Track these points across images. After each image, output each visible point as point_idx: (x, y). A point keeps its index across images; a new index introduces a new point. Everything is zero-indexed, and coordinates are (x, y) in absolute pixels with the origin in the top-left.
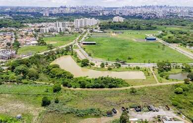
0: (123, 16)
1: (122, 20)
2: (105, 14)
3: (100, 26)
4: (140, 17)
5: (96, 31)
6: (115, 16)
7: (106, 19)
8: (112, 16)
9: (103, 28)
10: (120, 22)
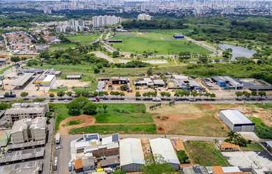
0: (151, 14)
1: (148, 18)
2: (126, 11)
3: (122, 25)
4: (172, 15)
5: (118, 30)
6: (139, 13)
7: (128, 18)
8: (135, 14)
9: (127, 26)
10: (146, 20)
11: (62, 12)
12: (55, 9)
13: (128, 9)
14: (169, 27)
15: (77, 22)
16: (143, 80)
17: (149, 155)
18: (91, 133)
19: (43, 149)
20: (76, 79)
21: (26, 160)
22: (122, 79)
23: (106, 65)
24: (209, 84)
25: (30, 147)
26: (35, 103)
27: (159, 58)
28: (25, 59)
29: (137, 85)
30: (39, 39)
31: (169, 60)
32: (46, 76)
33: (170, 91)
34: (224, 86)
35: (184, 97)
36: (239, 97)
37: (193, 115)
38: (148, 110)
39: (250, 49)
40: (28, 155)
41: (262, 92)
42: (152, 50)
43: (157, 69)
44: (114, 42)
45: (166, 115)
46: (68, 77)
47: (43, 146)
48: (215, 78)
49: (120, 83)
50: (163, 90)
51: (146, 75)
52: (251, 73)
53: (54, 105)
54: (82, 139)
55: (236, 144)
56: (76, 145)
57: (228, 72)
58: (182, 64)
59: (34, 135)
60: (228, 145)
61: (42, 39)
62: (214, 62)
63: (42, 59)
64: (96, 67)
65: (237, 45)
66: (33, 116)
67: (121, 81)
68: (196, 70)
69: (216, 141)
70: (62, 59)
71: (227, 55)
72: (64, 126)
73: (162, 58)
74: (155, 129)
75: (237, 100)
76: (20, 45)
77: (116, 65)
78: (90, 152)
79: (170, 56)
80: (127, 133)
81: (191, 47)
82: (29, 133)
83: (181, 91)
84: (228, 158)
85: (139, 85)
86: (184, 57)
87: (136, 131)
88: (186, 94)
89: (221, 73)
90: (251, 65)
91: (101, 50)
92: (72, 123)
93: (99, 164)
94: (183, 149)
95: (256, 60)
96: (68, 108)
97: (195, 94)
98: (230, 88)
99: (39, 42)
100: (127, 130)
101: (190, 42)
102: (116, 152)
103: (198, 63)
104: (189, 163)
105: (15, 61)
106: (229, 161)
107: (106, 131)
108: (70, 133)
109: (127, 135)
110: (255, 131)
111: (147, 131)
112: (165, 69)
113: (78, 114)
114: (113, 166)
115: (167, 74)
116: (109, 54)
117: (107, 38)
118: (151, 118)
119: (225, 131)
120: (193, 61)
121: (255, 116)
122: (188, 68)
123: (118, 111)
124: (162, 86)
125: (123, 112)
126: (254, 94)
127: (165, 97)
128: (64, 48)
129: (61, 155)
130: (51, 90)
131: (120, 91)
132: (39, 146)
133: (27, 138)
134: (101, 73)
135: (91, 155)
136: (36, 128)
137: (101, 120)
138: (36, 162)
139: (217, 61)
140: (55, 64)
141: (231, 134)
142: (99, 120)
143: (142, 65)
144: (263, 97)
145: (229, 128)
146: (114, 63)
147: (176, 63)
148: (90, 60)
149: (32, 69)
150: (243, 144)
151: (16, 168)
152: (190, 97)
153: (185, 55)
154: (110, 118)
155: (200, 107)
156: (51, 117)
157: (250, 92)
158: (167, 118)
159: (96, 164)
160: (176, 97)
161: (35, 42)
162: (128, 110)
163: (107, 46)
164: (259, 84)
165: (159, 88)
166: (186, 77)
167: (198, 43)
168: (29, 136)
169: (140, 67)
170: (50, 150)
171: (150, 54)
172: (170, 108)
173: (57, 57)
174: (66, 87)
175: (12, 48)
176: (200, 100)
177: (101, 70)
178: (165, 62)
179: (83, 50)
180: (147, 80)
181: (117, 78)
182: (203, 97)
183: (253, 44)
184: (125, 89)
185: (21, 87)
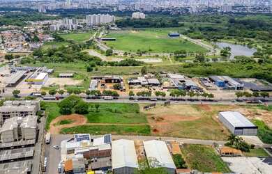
0: (145, 13)
1: (143, 16)
2: (120, 9)
3: (116, 23)
4: (168, 13)
5: (113, 28)
6: (133, 12)
7: (122, 16)
8: (130, 12)
9: (120, 24)
10: (140, 19)
11: (56, 11)
12: (50, 8)
13: (122, 8)
14: (163, 26)
15: (71, 21)
16: (137, 79)
17: (143, 158)
18: (82, 133)
19: (32, 148)
20: (68, 77)
21: (15, 160)
22: (115, 77)
23: (99, 63)
24: (207, 84)
25: (20, 147)
26: (27, 101)
27: (154, 57)
28: (18, 57)
29: (130, 84)
30: (33, 37)
31: (164, 58)
32: (38, 74)
33: (165, 91)
34: (223, 86)
35: (180, 97)
36: (240, 98)
37: (190, 116)
38: (142, 110)
39: (250, 48)
40: (18, 155)
41: (265, 93)
42: (146, 48)
43: (151, 68)
44: (107, 40)
45: (161, 116)
46: (60, 75)
47: (33, 145)
48: (213, 77)
49: (113, 81)
50: (158, 89)
51: (140, 74)
52: (251, 72)
53: (45, 103)
54: (73, 139)
55: (237, 148)
56: (66, 145)
57: (227, 71)
58: (178, 63)
59: (24, 134)
60: (229, 150)
61: (36, 37)
62: (211, 61)
63: (35, 57)
64: (88, 65)
65: (236, 44)
66: (24, 114)
67: (115, 80)
68: (193, 69)
69: (216, 145)
70: (55, 57)
71: (225, 54)
72: (54, 125)
73: (157, 56)
74: (149, 131)
75: (238, 100)
76: (14, 43)
77: (109, 63)
78: (81, 153)
79: (165, 54)
80: (120, 134)
81: (186, 46)
82: (19, 132)
83: (177, 90)
84: (229, 164)
85: (133, 84)
86: (179, 56)
87: (130, 132)
88: (182, 94)
89: (219, 72)
90: (251, 64)
91: (94, 48)
92: (63, 122)
93: (90, 167)
94: (180, 152)
95: (257, 60)
96: (59, 106)
97: (191, 94)
98: (229, 89)
99: (33, 41)
100: (119, 131)
101: (186, 40)
102: (108, 154)
103: (195, 61)
104: (186, 168)
105: (9, 59)
106: (230, 167)
107: (98, 131)
108: (61, 133)
109: (119, 136)
110: (259, 135)
111: (141, 132)
112: (159, 67)
113: (69, 113)
114: (105, 169)
115: (162, 73)
116: (102, 52)
117: (100, 36)
118: (145, 119)
119: (225, 134)
120: (189, 60)
121: (258, 118)
122: (185, 67)
123: (111, 111)
124: (156, 85)
125: (116, 112)
126: (256, 95)
127: (160, 97)
128: (57, 46)
129: (51, 156)
130: (43, 88)
131: (112, 90)
132: (29, 146)
133: (17, 137)
134: (94, 71)
135: (82, 156)
136: (26, 126)
137: (93, 120)
138: (25, 162)
139: (215, 60)
140: (48, 62)
141: (232, 138)
142: (90, 120)
143: (136, 63)
144: (266, 98)
145: (229, 131)
146: (107, 61)
147: (171, 62)
148: (83, 58)
149: (25, 67)
150: (246, 149)
151: (4, 168)
152: (187, 97)
153: (181, 53)
154: (102, 118)
155: (198, 108)
156: (42, 116)
157: (251, 92)
158: (162, 119)
159: (87, 166)
160: (171, 97)
161: (29, 41)
162: (120, 110)
163: (100, 44)
164: (261, 84)
165: (154, 87)
166: (182, 77)
167: (195, 41)
168: (20, 135)
169: (134, 65)
170: (40, 151)
171: (145, 52)
172: (165, 109)
173: (50, 55)
174: (58, 86)
175: (7, 46)
176: (197, 100)
177: (94, 68)
178: (160, 60)
179: (76, 48)
180: (141, 79)
181: (110, 77)
182: (200, 97)
183: (253, 43)
184: (118, 88)
185: (14, 85)
